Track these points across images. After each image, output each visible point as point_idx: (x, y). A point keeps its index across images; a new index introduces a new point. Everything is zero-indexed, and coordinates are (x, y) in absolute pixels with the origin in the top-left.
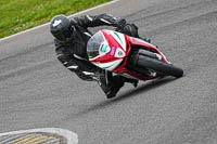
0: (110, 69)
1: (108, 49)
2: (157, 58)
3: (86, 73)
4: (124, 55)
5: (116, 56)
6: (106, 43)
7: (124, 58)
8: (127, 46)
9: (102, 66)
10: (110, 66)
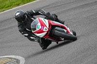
0: (41, 37)
1: (40, 27)
2: (64, 32)
3: (32, 38)
4: (47, 30)
5: (44, 30)
6: (39, 24)
7: (48, 32)
8: (49, 26)
9: (38, 35)
10: (42, 35)
